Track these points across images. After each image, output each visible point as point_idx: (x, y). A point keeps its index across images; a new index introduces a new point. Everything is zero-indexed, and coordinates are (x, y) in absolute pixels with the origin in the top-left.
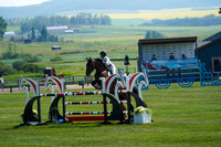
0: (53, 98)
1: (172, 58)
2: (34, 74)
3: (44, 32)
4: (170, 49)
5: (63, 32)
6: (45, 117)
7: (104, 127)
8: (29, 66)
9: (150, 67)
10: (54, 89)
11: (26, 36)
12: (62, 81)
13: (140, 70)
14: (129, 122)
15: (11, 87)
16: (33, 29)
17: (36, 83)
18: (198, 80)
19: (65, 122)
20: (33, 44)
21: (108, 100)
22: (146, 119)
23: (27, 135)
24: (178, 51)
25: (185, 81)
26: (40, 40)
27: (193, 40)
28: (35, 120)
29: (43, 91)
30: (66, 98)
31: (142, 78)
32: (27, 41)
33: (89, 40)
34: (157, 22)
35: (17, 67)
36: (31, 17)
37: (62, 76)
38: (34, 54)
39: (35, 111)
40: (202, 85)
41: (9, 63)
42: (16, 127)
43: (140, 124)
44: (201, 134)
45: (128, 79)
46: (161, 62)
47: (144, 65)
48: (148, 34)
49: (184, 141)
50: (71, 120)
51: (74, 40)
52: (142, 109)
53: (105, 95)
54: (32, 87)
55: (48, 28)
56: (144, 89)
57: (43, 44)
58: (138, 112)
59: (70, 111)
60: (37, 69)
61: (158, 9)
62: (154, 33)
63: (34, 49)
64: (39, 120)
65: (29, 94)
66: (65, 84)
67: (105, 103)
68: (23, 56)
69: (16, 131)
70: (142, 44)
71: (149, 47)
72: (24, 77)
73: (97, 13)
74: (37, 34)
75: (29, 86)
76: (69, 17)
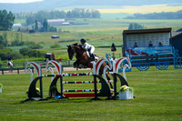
0: (53, 78)
1: (151, 45)
2: (37, 59)
3: (45, 24)
4: (149, 38)
5: (60, 24)
6: (46, 94)
7: (94, 102)
8: (33, 52)
9: (132, 53)
10: (54, 71)
11: (30, 27)
12: (60, 64)
13: (124, 55)
14: (115, 98)
15: (18, 69)
16: (36, 22)
17: (39, 66)
18: (172, 64)
19: (62, 98)
20: (36, 34)
21: (98, 80)
22: (129, 96)
23: (32, 108)
24: (156, 40)
25: (162, 64)
26: (42, 30)
27: (168, 30)
28: (38, 96)
29: (44, 72)
30: (64, 78)
31: (126, 62)
32: (31, 32)
33: (82, 31)
34: (138, 16)
35: (23, 52)
36: (35, 11)
37: (60, 60)
38: (37, 42)
39: (38, 89)
40: (176, 68)
41: (16, 49)
42: (23, 102)
43: (124, 100)
44: (174, 108)
45: (114, 62)
46: (142, 49)
47: (128, 51)
48: (131, 25)
49: (161, 114)
50: (67, 96)
51: (70, 30)
52: (126, 87)
53: (95, 76)
54: (35, 69)
55: (49, 21)
56: (128, 71)
57: (44, 33)
58: (122, 90)
59: (67, 89)
60: (39, 55)
61: (140, 5)
62: (136, 24)
63: (37, 38)
64: (41, 96)
65: (33, 75)
66: (63, 66)
67: (95, 82)
68: (28, 44)
69: (23, 105)
70: (126, 33)
71: (132, 36)
72: (28, 61)
73: (89, 9)
74: (40, 25)
75: (33, 68)
76: (66, 11)
